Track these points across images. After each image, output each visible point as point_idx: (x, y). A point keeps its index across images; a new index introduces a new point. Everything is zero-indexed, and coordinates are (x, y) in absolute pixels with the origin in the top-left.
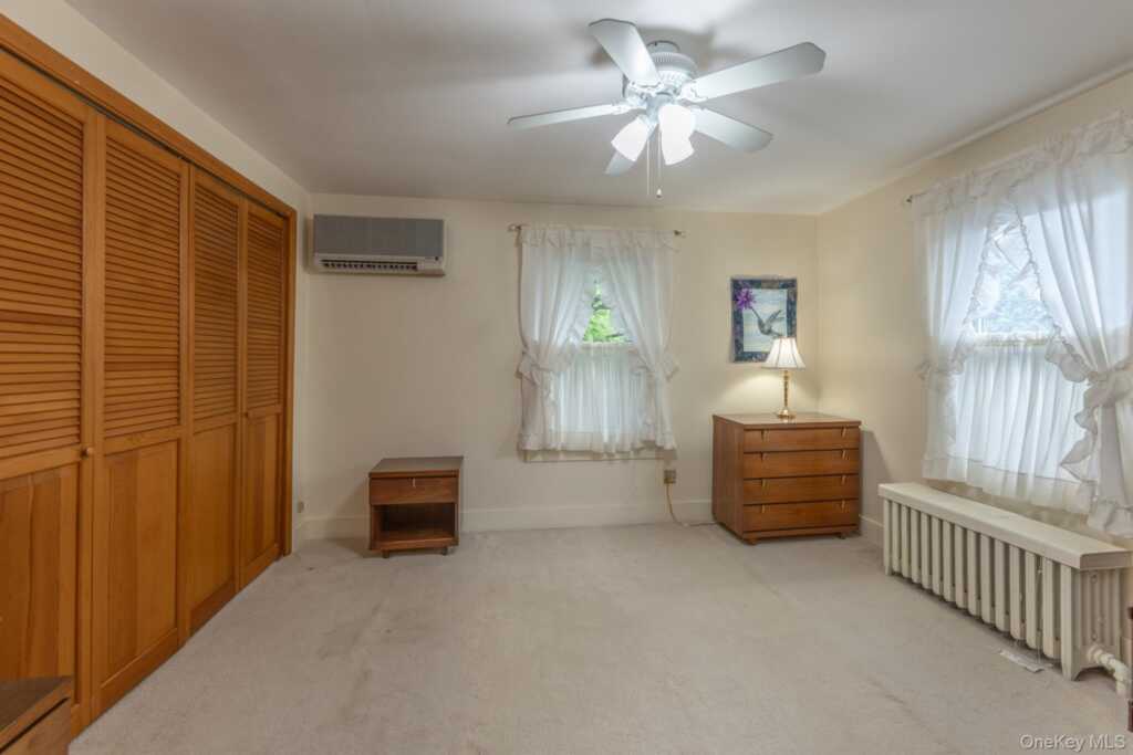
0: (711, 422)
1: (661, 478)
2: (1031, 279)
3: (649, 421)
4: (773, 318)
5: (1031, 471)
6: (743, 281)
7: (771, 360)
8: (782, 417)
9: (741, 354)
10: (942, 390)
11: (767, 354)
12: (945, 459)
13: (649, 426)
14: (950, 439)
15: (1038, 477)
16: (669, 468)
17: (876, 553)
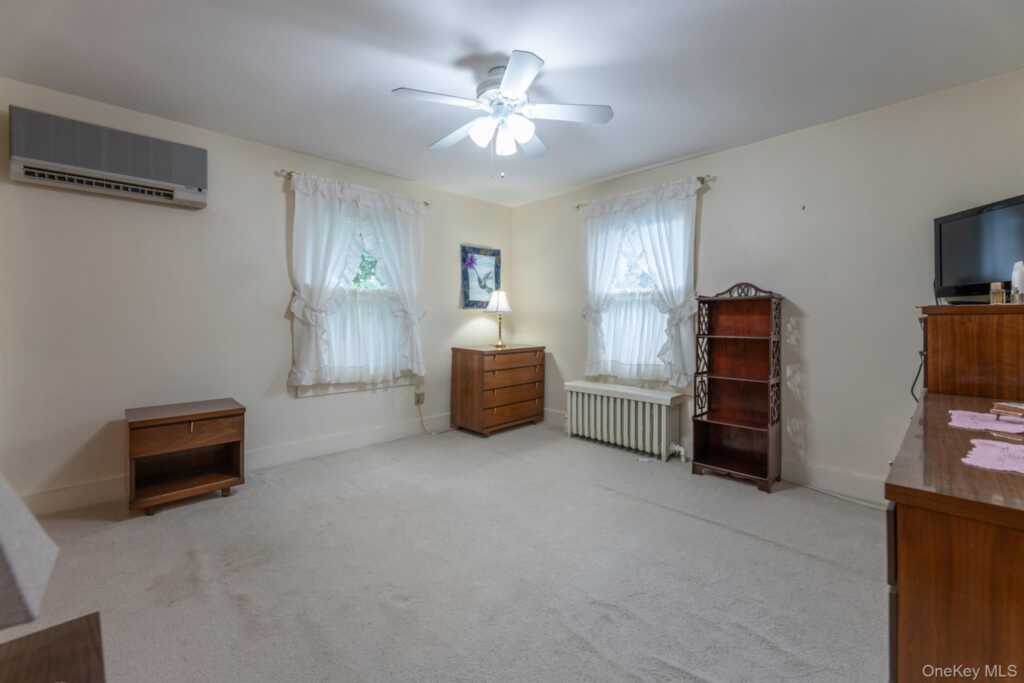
0: (451, 352)
1: (413, 400)
2: (643, 260)
3: (407, 354)
4: (487, 276)
5: (643, 363)
6: (470, 248)
7: (492, 306)
8: (498, 346)
9: (468, 303)
10: (597, 323)
11: (487, 303)
12: (598, 363)
13: (406, 357)
14: (602, 351)
15: (646, 365)
16: (418, 392)
17: (561, 429)
